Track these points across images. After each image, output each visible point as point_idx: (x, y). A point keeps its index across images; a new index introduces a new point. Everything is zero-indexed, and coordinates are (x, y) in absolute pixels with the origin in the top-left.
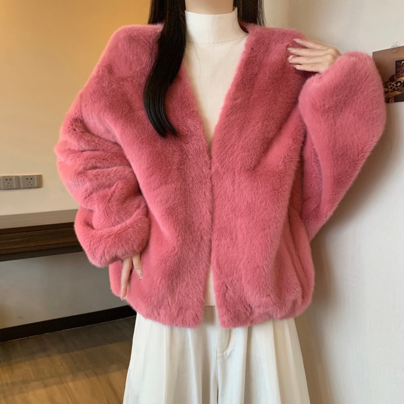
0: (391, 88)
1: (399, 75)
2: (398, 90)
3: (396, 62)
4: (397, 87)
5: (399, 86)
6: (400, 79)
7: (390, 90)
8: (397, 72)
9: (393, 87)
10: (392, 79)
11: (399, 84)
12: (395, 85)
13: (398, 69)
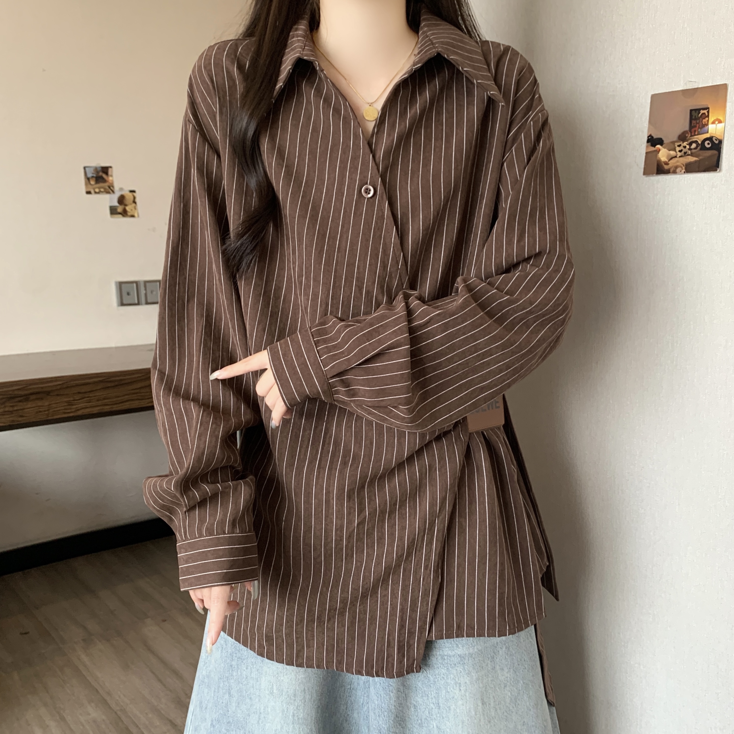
0: (680, 151)
1: (695, 131)
2: (692, 155)
3: (691, 111)
4: (690, 149)
5: (695, 149)
6: (695, 138)
7: (679, 154)
8: (691, 127)
9: (685, 150)
10: (682, 137)
11: (694, 146)
12: (688, 147)
13: (694, 122)
